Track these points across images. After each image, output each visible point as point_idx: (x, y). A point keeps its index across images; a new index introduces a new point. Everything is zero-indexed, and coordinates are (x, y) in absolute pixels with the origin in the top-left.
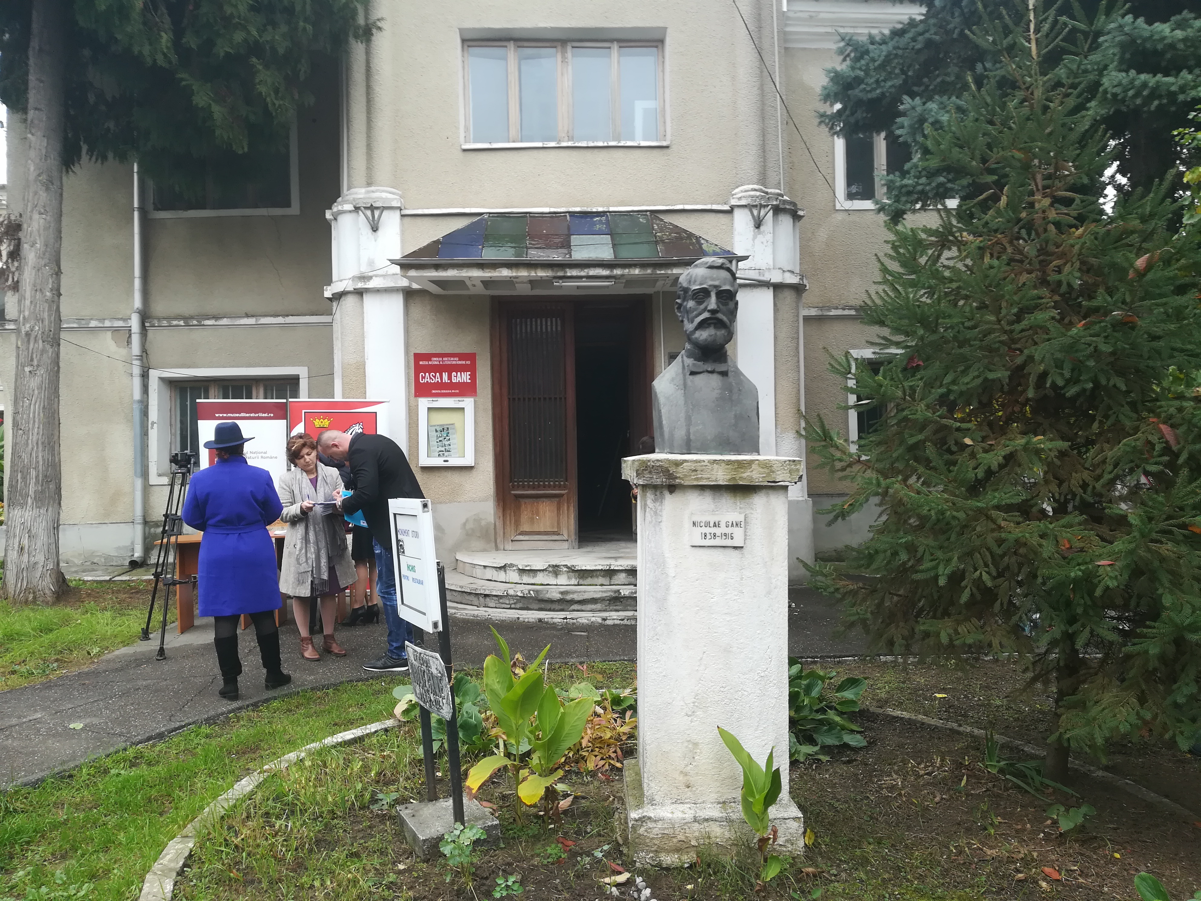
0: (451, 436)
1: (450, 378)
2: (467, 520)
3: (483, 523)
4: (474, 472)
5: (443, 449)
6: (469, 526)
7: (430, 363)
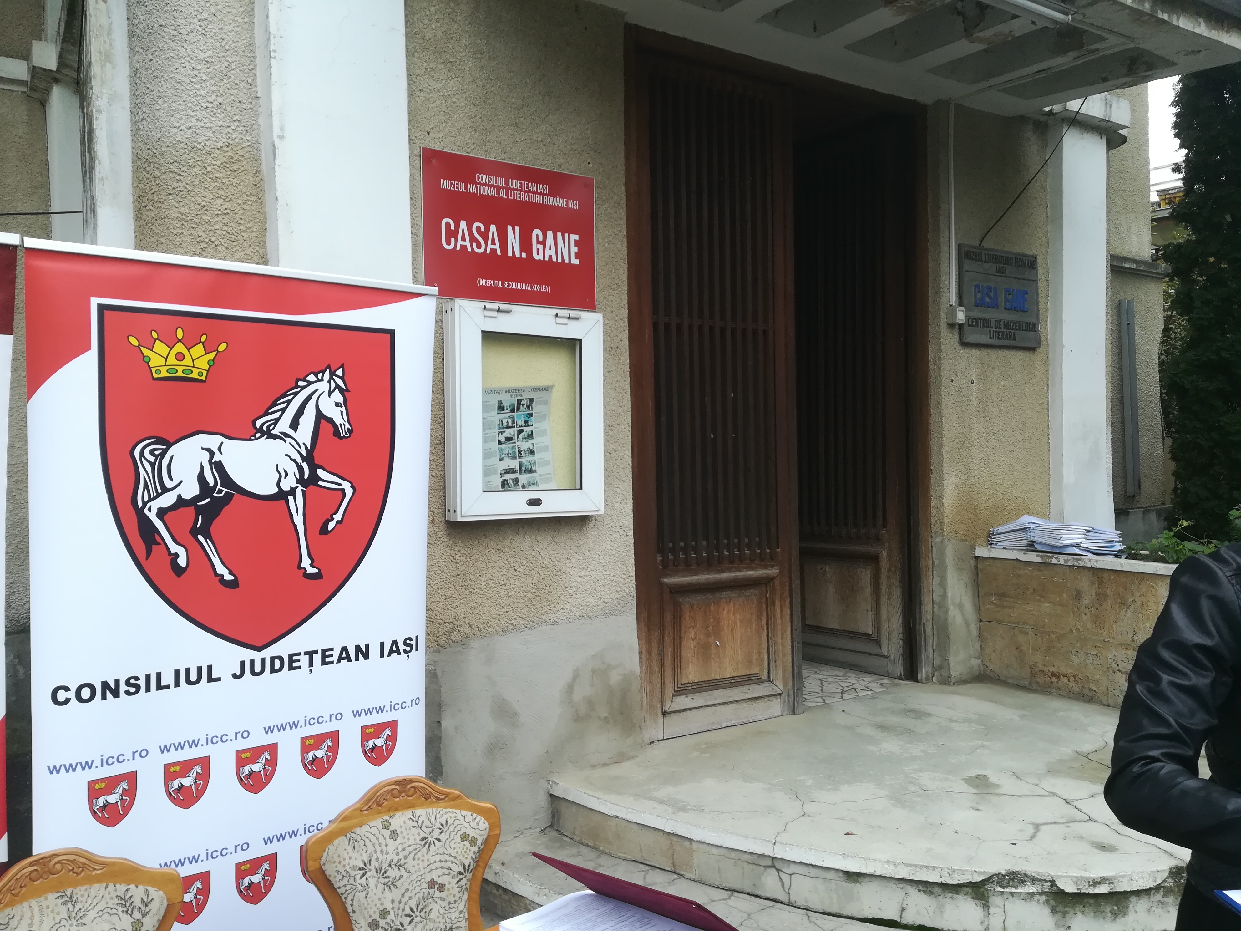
0: (536, 425)
1: (526, 245)
2: (576, 676)
3: (615, 678)
4: (591, 532)
5: (514, 464)
6: (582, 692)
7: (472, 189)
